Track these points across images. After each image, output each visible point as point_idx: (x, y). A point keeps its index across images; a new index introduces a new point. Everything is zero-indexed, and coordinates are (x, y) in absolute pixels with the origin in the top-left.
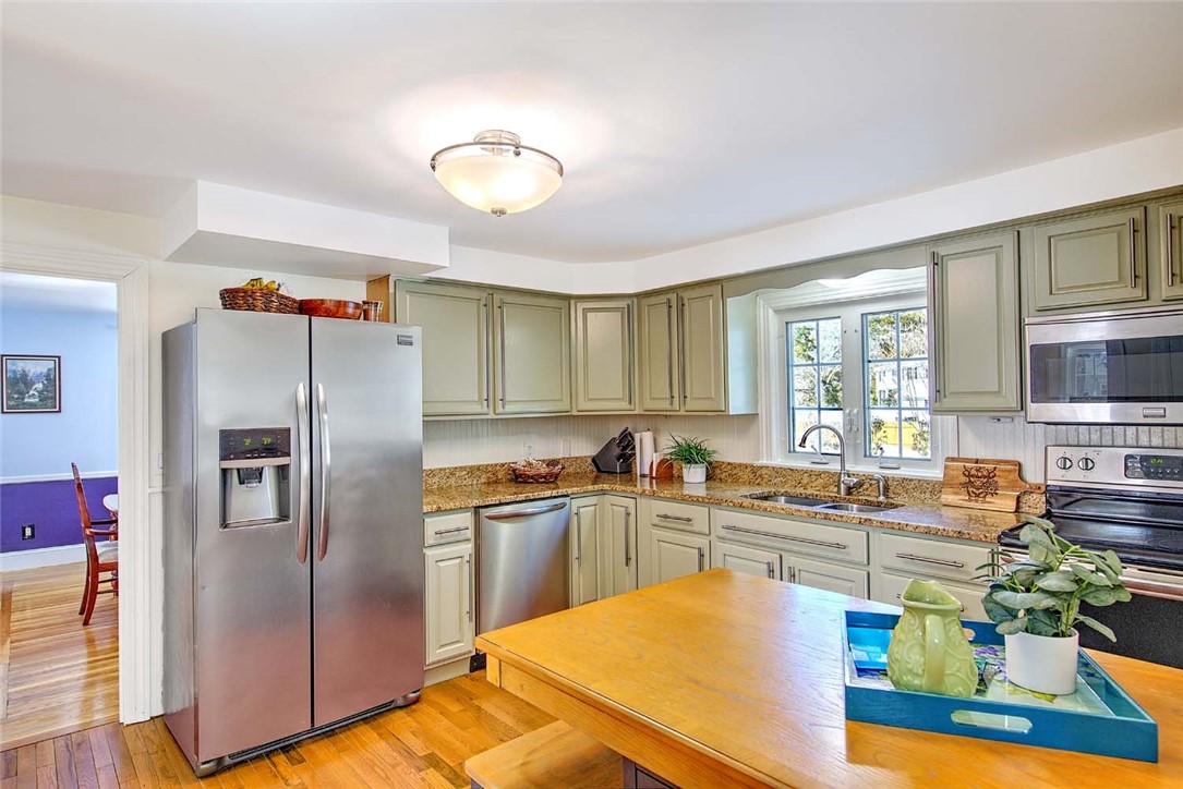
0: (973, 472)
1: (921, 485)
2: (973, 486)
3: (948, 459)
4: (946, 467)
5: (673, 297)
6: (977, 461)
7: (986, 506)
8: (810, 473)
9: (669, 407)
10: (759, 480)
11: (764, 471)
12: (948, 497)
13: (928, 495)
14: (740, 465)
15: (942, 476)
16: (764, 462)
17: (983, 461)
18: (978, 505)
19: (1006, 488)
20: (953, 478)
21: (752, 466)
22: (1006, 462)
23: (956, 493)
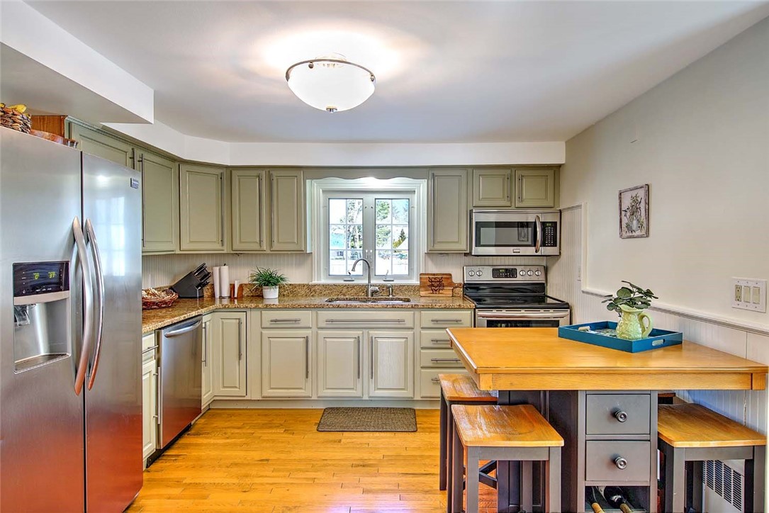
0: (433, 280)
1: (409, 288)
2: (434, 286)
3: (421, 274)
4: (421, 278)
5: (263, 173)
6: (434, 275)
7: (440, 295)
8: (348, 287)
9: (258, 248)
10: (313, 293)
11: (317, 288)
12: (422, 293)
13: (412, 293)
14: (299, 285)
15: (419, 283)
16: (315, 282)
17: (437, 274)
18: (436, 295)
19: (447, 286)
20: (425, 283)
21: (308, 285)
22: (446, 274)
23: (427, 290)
